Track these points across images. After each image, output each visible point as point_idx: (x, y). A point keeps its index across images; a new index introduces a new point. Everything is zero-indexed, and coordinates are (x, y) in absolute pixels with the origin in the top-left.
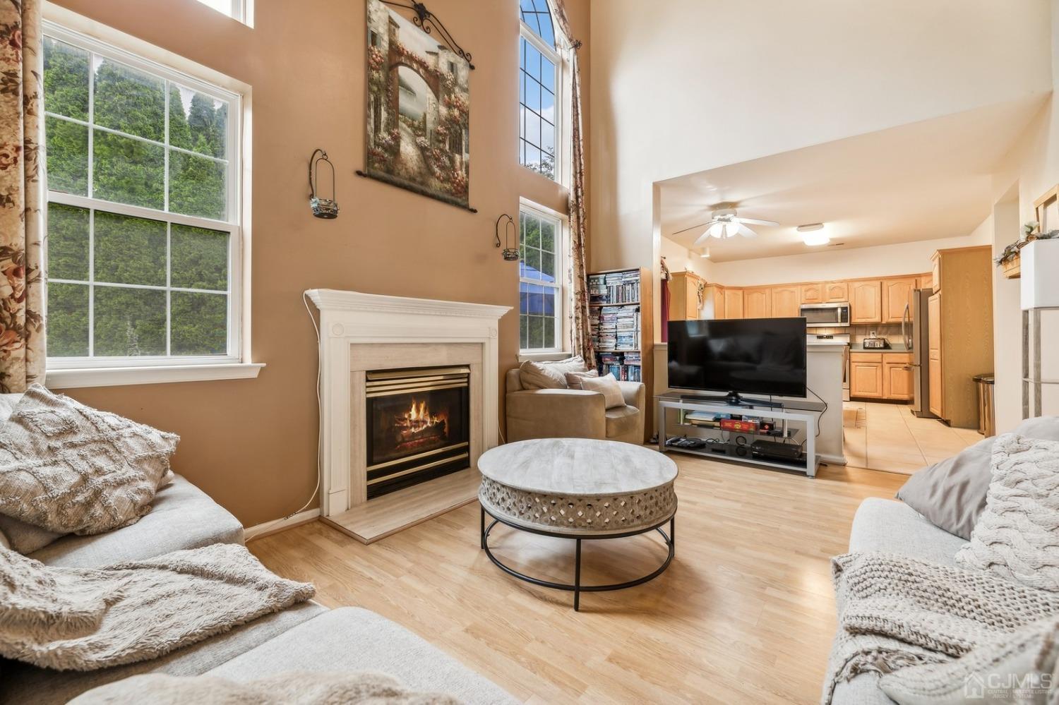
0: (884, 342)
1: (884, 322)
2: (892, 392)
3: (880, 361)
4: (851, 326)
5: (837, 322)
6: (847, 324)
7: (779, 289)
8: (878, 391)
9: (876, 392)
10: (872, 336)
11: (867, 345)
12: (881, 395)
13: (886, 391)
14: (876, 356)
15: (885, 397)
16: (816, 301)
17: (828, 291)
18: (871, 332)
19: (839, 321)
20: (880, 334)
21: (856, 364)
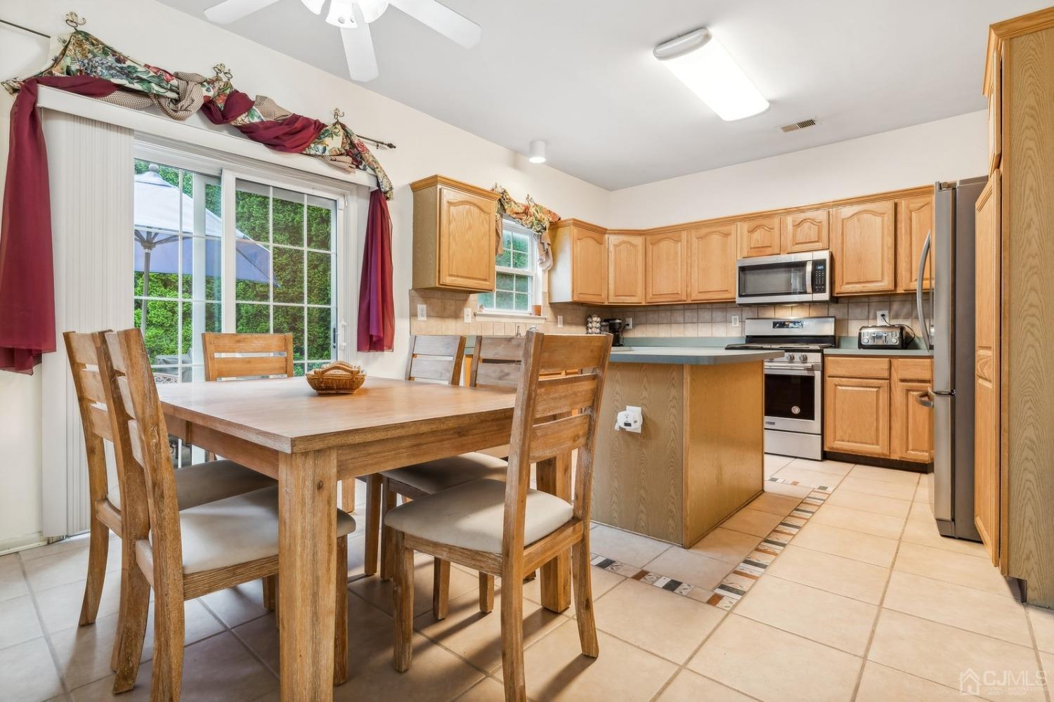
0: (901, 333)
1: (900, 290)
2: (910, 447)
3: (886, 374)
4: (834, 300)
5: (805, 292)
6: (825, 296)
7: (704, 231)
8: (880, 442)
9: (877, 444)
10: (880, 322)
11: (865, 341)
12: (886, 451)
13: (896, 443)
14: (879, 367)
15: (895, 456)
16: (769, 251)
17: (790, 227)
18: (879, 313)
19: (809, 289)
20: (896, 317)
21: (836, 380)
